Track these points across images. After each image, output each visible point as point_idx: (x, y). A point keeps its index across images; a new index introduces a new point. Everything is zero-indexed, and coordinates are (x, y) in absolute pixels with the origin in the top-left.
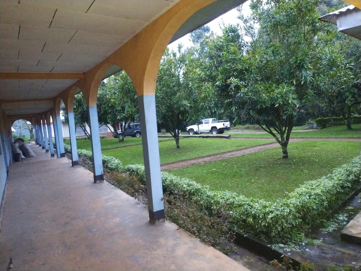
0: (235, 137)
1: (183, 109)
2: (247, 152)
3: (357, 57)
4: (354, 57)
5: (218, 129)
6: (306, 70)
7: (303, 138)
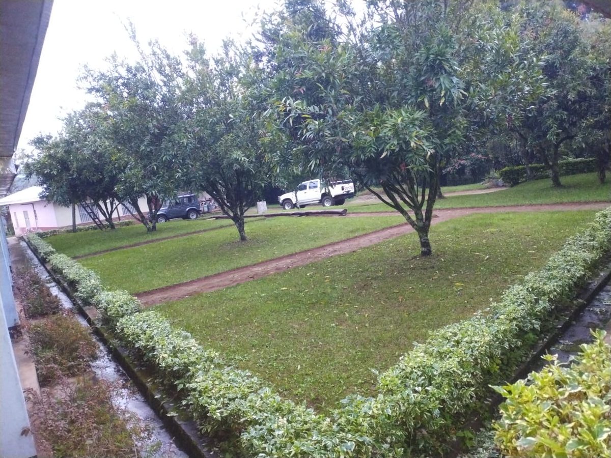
0: (355, 211)
1: (239, 166)
2: (364, 242)
3: (564, 51)
4: (559, 52)
5: (333, 196)
6: (449, 74)
7: (473, 208)
